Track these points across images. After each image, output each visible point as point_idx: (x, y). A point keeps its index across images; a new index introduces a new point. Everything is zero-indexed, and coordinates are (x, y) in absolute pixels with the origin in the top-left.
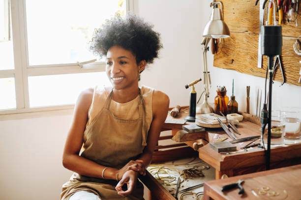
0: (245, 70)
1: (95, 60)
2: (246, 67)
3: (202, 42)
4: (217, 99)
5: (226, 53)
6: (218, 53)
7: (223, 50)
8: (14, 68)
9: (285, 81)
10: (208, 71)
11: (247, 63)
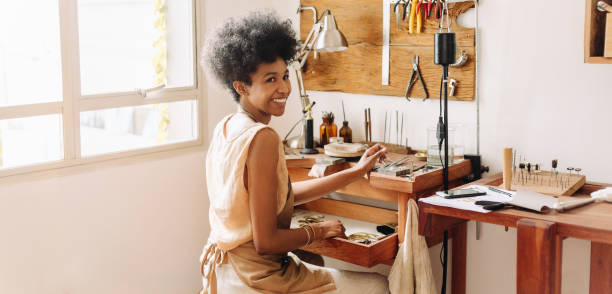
1: (164, 86)
2: (360, 85)
4: (323, 127)
5: (323, 72)
8: (61, 99)
9: (428, 97)
11: (362, 81)
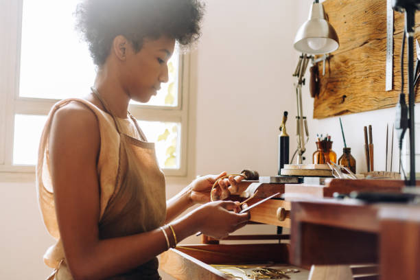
0: (365, 103)
2: (366, 98)
3: (294, 73)
5: (332, 91)
6: (320, 95)
7: (329, 86)
10: (304, 115)
